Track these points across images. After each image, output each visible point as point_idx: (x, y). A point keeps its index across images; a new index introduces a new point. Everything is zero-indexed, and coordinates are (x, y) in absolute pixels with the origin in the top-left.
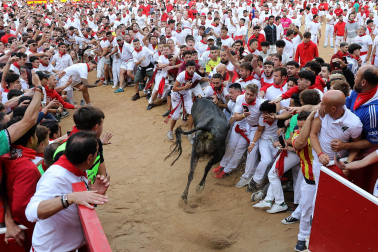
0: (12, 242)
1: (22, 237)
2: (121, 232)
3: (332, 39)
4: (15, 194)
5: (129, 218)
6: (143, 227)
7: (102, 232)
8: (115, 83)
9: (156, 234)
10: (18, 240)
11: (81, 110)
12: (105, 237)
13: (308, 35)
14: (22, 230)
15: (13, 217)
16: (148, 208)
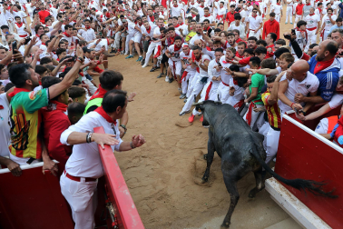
0: (48, 173)
1: (56, 169)
2: (132, 164)
3: (291, 17)
4: (50, 138)
5: (137, 154)
6: (148, 161)
7: (117, 165)
8: (127, 51)
9: (158, 166)
10: (53, 172)
11: (105, 74)
12: (119, 169)
13: (273, 15)
14: (56, 164)
15: (48, 154)
16: (152, 147)
